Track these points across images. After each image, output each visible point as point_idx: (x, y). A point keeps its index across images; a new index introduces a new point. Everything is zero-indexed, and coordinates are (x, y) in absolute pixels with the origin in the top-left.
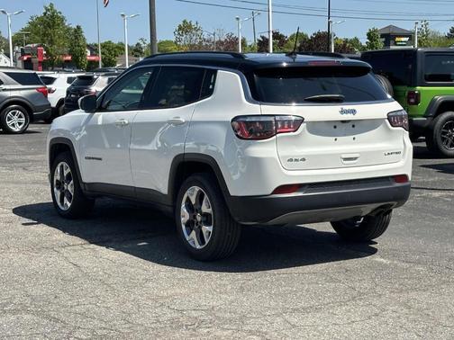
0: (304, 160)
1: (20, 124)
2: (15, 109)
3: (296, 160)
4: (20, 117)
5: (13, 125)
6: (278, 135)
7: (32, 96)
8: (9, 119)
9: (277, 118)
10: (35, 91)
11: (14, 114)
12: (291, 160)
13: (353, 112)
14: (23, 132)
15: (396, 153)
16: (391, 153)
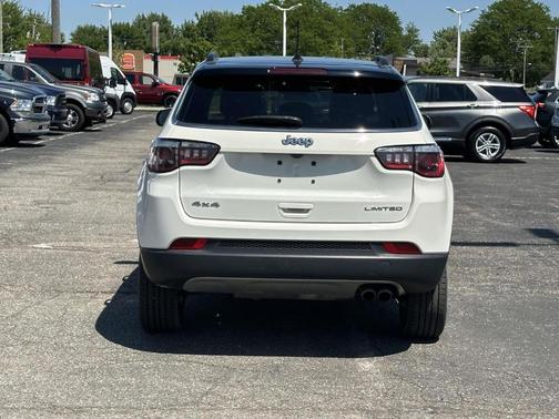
0: (216, 205)
1: (493, 150)
2: (490, 131)
3: (204, 204)
4: (495, 141)
5: (484, 152)
6: (182, 168)
7: (513, 116)
8: (480, 144)
9: (184, 145)
10: (517, 110)
11: (487, 138)
12: (197, 204)
13: (308, 143)
14: (496, 161)
15: (392, 209)
16: (380, 209)
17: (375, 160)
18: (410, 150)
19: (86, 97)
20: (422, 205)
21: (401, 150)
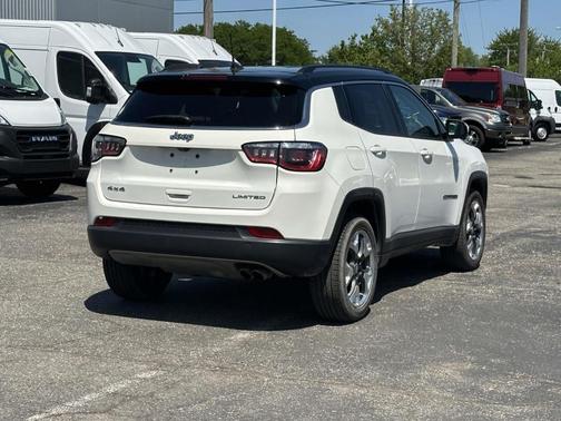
0: (122, 189)
3: (115, 189)
6: (103, 158)
12: (110, 188)
13: (189, 138)
15: (256, 197)
16: (246, 197)
17: (242, 154)
18: (276, 145)
19: (487, 118)
20: (282, 195)
21: (269, 145)
